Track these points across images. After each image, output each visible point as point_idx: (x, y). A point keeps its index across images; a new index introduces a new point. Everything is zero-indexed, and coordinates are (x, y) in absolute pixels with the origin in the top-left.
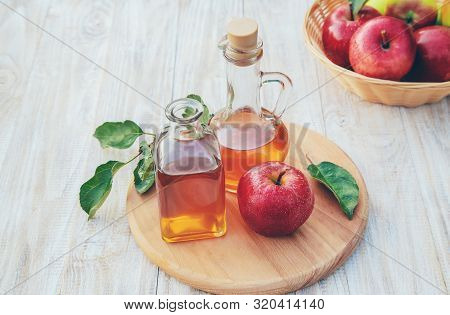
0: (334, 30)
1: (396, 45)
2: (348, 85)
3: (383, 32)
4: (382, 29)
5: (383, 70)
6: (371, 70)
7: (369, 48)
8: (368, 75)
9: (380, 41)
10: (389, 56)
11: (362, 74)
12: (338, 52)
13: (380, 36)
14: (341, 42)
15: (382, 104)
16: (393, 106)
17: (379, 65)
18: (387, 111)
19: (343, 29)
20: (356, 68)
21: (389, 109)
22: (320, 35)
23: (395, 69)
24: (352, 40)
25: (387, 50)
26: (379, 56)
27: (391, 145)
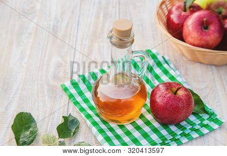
0: (174, 17)
1: (212, 28)
2: (181, 50)
3: (205, 19)
4: (205, 18)
5: (203, 43)
6: (196, 42)
7: (196, 29)
8: (194, 45)
9: (203, 25)
10: (207, 34)
11: (191, 44)
12: (176, 30)
13: (203, 21)
14: (178, 24)
15: (201, 63)
16: (207, 65)
17: (201, 40)
18: (204, 68)
19: (179, 16)
20: (187, 40)
21: (205, 66)
22: (165, 20)
23: (211, 42)
24: (185, 24)
25: (206, 31)
26: (201, 34)
27: (206, 88)
